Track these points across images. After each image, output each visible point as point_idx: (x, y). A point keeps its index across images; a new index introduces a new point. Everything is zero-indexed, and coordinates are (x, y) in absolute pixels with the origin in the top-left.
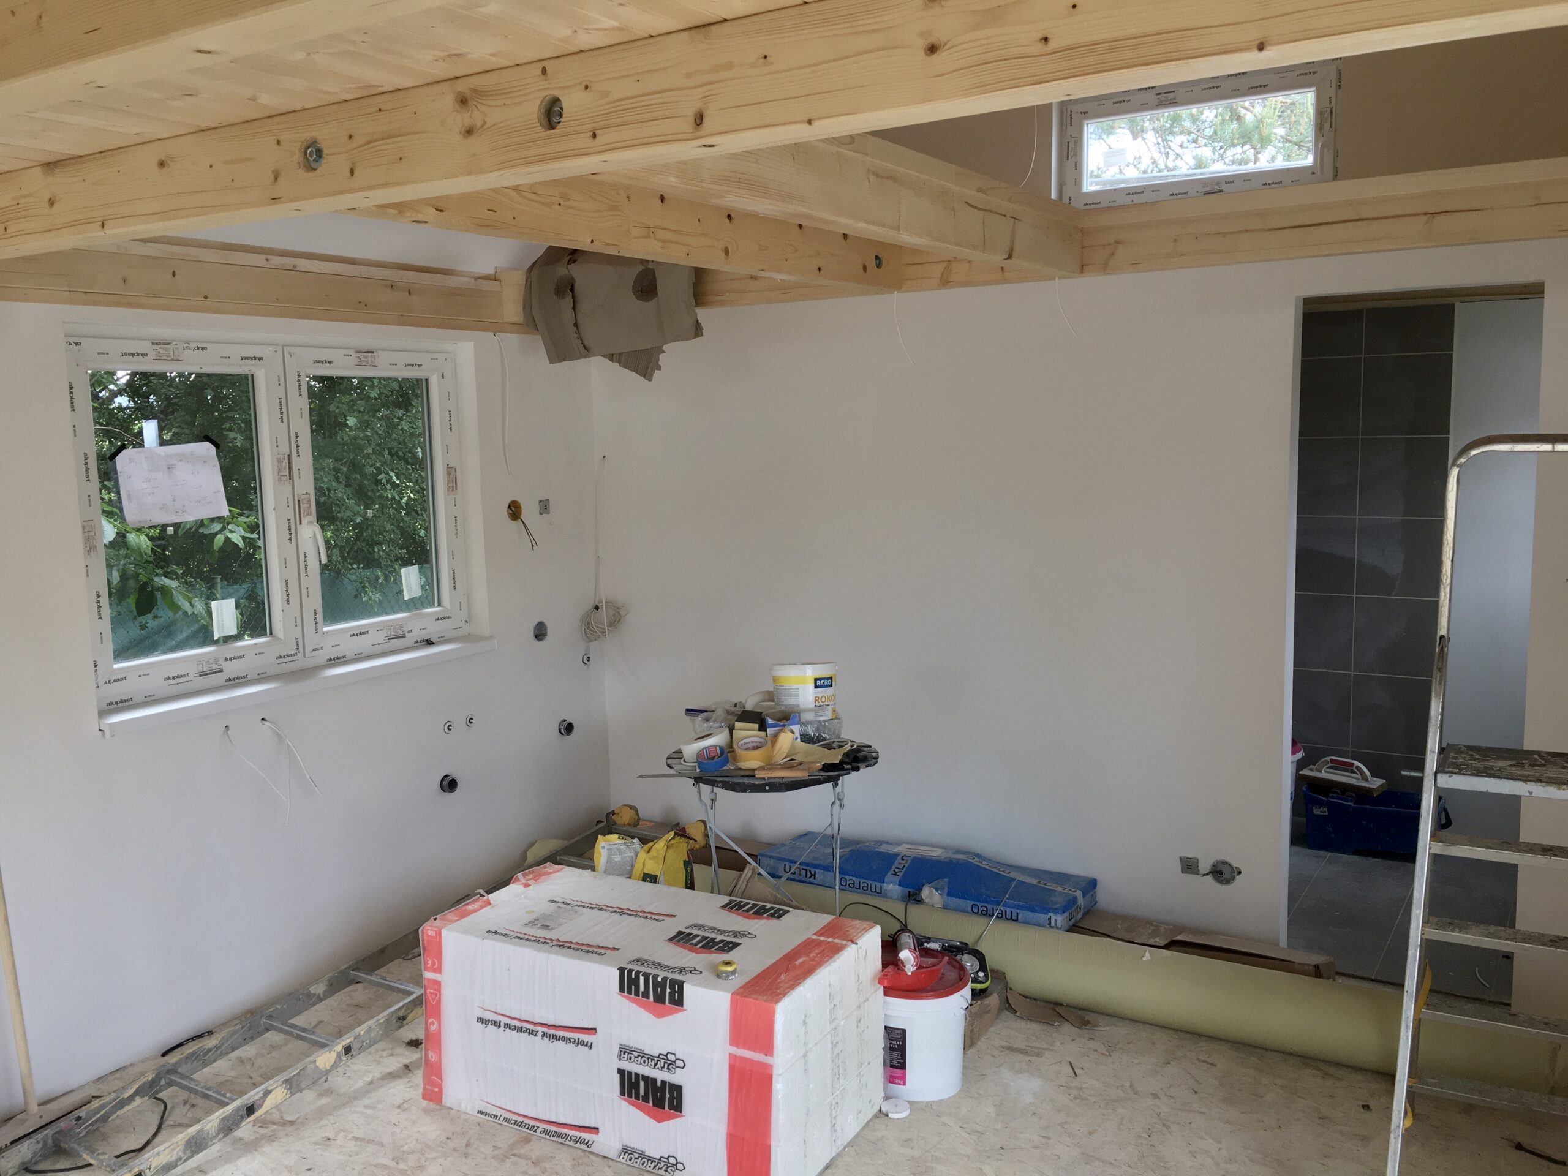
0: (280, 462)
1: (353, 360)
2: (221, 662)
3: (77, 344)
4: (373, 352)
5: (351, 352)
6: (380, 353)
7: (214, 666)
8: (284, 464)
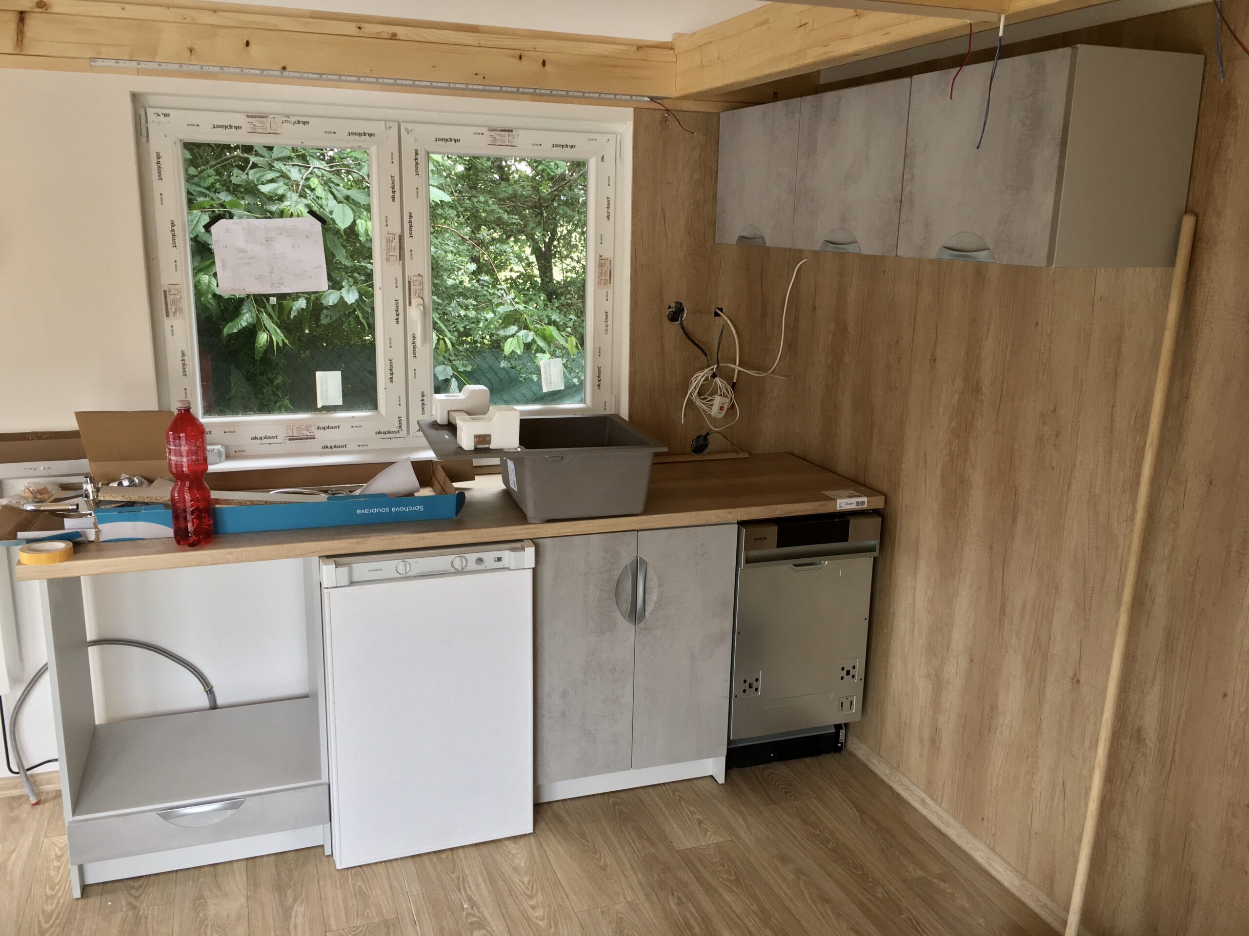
0: (389, 241)
1: (486, 138)
2: (314, 429)
3: (165, 115)
4: (512, 131)
5: (484, 130)
6: (521, 132)
7: (306, 433)
8: (393, 244)
